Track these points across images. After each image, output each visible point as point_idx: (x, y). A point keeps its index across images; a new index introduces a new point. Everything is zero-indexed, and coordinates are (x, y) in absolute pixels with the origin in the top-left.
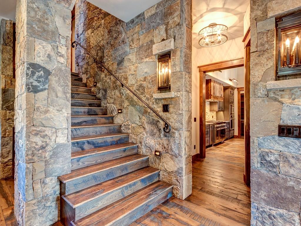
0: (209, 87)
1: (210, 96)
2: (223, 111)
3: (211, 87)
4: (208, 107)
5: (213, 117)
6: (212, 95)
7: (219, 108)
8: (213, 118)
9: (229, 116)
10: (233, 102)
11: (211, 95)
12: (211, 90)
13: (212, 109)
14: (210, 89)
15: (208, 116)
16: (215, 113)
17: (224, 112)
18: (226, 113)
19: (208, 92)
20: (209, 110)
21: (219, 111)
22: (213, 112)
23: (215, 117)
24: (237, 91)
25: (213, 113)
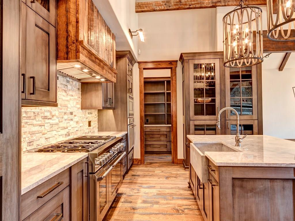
0: (72, 11)
1: (73, 48)
2: (114, 109)
3: (77, 12)
4: (76, 97)
5: (92, 124)
6: (81, 42)
7: (106, 101)
8: (90, 125)
9: (126, 119)
10: (131, 90)
11: (77, 40)
12: (77, 22)
13: (88, 104)
14: (73, 19)
15: (77, 122)
16: (95, 113)
17: (116, 110)
18: (119, 112)
19: (67, 31)
20: (79, 106)
21: (105, 108)
22: (89, 111)
23: (95, 124)
24: (138, 69)
25: (91, 113)
